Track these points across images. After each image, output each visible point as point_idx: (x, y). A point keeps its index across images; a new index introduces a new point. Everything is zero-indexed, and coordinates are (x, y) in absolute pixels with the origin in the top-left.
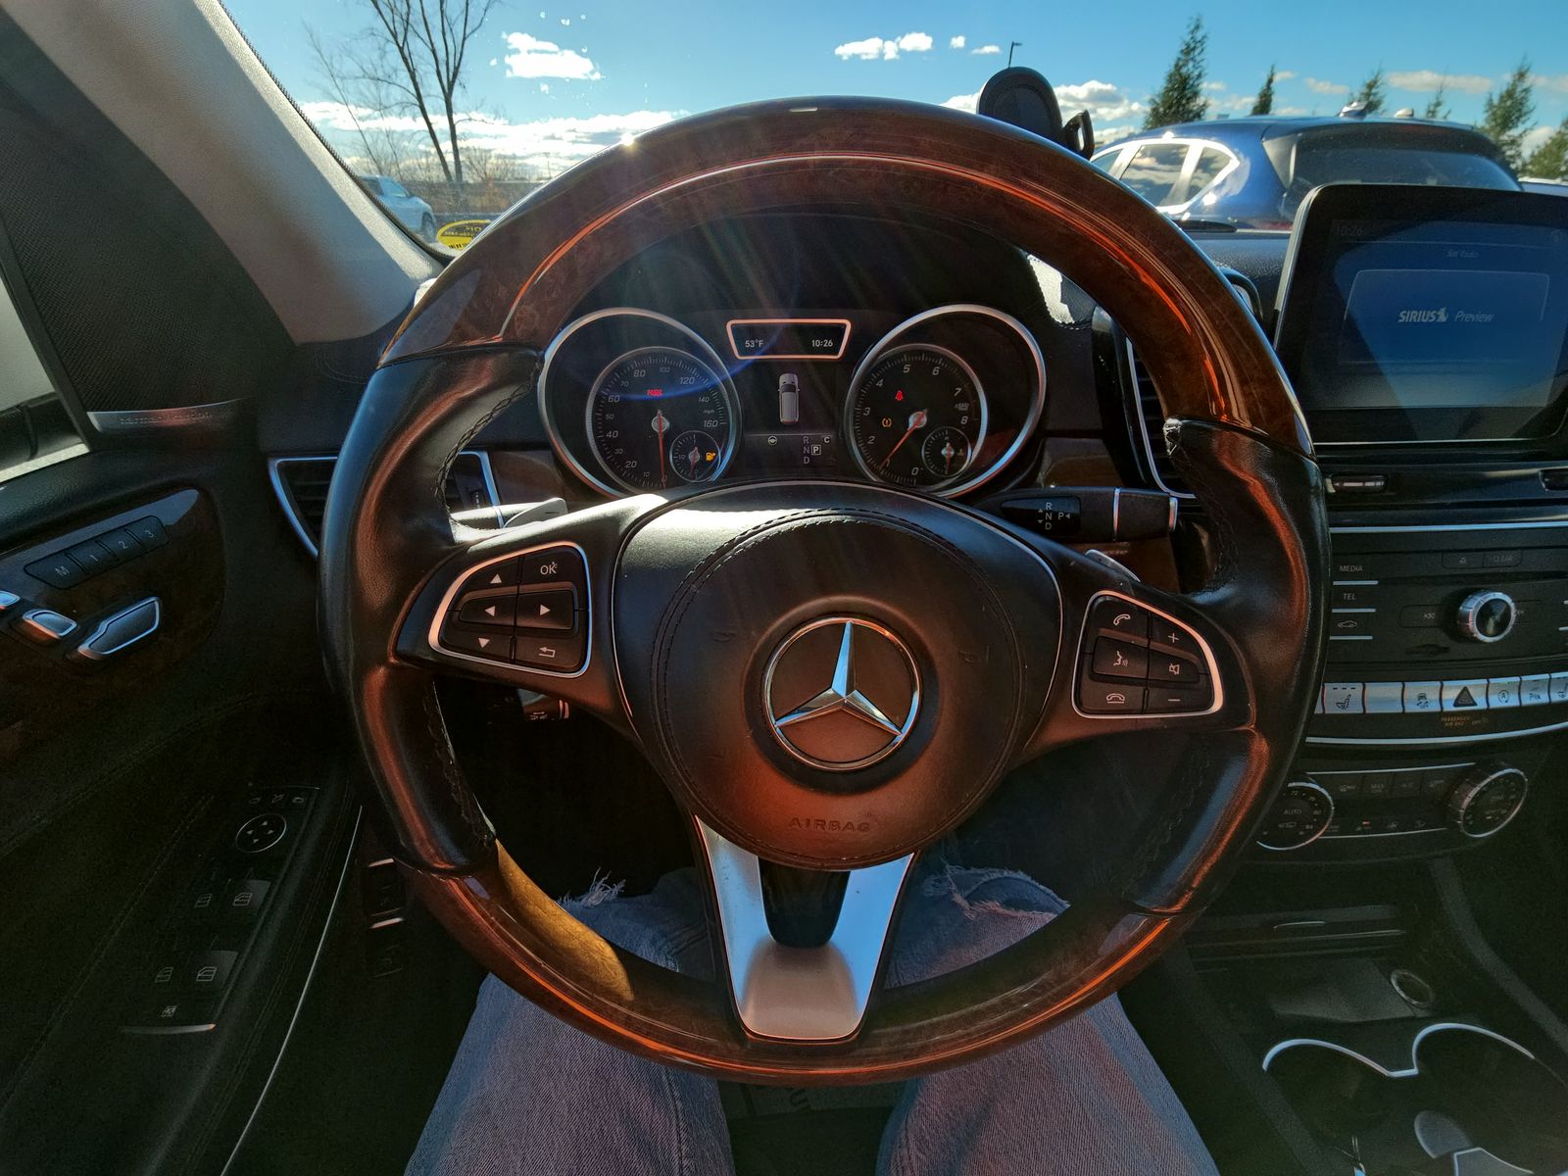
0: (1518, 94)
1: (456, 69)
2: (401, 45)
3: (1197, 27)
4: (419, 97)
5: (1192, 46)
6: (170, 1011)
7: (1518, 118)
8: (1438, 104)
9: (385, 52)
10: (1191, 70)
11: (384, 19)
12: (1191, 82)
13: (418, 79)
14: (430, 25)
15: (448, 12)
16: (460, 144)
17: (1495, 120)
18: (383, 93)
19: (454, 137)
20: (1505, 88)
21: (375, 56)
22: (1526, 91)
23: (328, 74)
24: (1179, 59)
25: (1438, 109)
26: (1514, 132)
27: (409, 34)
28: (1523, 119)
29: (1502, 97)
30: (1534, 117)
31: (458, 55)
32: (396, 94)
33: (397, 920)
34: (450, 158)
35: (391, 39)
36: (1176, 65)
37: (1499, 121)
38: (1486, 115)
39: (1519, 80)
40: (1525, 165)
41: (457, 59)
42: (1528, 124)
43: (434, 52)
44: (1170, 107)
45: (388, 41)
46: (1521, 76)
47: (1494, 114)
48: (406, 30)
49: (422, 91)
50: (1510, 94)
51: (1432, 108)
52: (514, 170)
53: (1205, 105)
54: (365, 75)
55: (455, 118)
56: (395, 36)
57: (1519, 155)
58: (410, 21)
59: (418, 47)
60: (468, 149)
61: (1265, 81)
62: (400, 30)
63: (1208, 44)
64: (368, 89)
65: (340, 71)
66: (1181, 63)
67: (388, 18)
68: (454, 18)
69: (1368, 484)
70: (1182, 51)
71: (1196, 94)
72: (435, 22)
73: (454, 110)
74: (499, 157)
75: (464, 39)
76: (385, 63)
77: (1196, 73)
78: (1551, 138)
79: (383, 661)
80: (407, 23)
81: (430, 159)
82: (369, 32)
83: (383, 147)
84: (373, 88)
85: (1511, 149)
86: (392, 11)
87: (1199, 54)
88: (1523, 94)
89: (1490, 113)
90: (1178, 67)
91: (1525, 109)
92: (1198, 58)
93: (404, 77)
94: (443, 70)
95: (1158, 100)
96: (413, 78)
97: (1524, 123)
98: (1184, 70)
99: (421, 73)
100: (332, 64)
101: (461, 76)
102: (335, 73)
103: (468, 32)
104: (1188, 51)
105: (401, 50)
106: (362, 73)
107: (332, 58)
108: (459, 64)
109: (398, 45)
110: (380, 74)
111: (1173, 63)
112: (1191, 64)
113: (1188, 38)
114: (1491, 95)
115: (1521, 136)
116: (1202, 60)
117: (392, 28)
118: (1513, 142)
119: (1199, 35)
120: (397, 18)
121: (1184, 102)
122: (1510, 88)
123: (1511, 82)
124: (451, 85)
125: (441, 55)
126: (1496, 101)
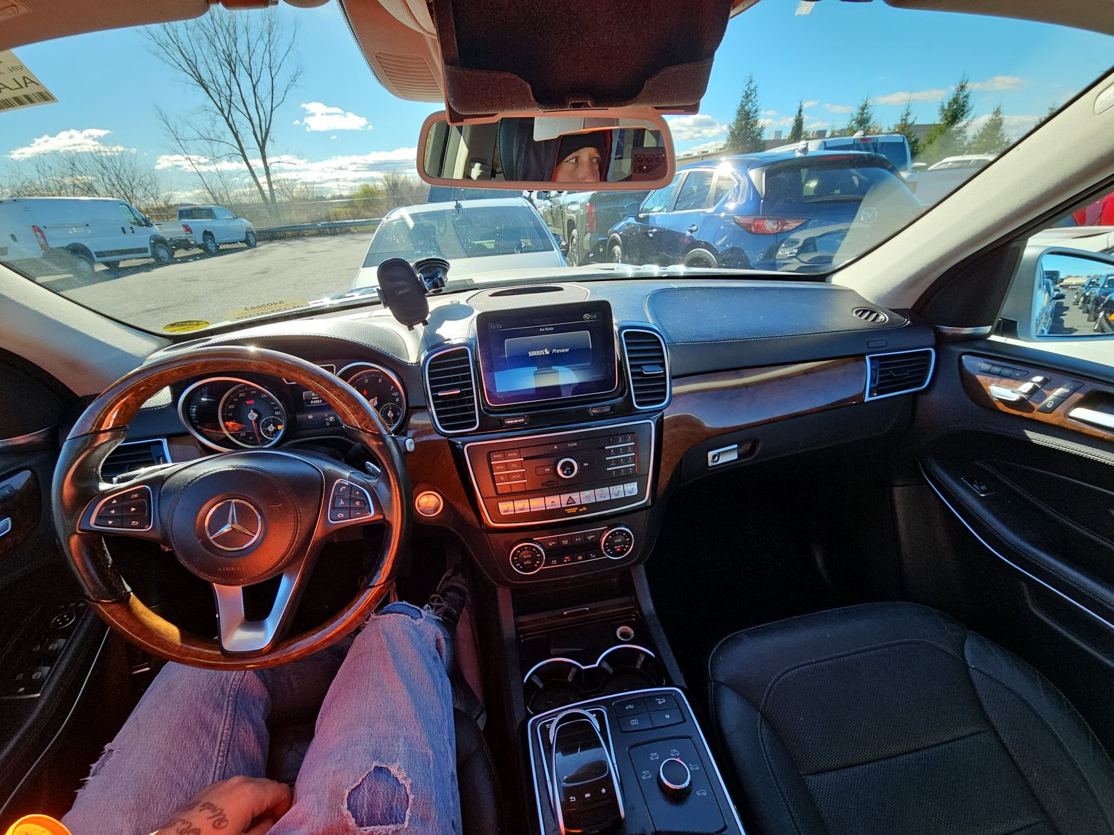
0: (961, 101)
1: (268, 130)
2: (227, 116)
3: (751, 82)
4: (242, 150)
5: (749, 93)
6: (22, 690)
7: (962, 115)
8: (908, 114)
9: (215, 122)
10: (751, 107)
11: (212, 98)
12: (752, 115)
13: (240, 138)
14: (247, 103)
15: (259, 94)
16: (273, 178)
17: (947, 119)
18: (215, 148)
19: (268, 174)
20: (951, 98)
21: (209, 123)
22: (966, 96)
23: (174, 138)
24: (743, 101)
25: (908, 117)
26: (960, 125)
27: (232, 109)
28: (966, 115)
29: (950, 104)
30: (972, 113)
31: (268, 121)
32: (225, 148)
33: (148, 669)
34: (266, 187)
35: (220, 112)
36: (741, 105)
37: (949, 119)
38: (940, 117)
39: (961, 90)
40: (970, 144)
41: (268, 123)
42: (969, 118)
43: (250, 119)
44: (741, 130)
45: (217, 114)
46: (962, 87)
47: (946, 115)
48: (230, 106)
49: (243, 146)
50: (955, 101)
51: (904, 118)
52: (313, 192)
53: (762, 128)
54: (202, 137)
55: (268, 161)
56: (222, 110)
57: (965, 138)
58: (232, 101)
59: (239, 118)
60: (279, 181)
61: (798, 110)
62: (225, 106)
63: (759, 90)
64: (204, 147)
65: (183, 136)
66: (744, 104)
67: (217, 99)
68: (263, 97)
69: (517, 421)
70: (743, 97)
71: (756, 122)
72: (250, 100)
73: (267, 156)
74: (303, 183)
75: (272, 110)
76: (216, 129)
77: (754, 109)
78: (986, 124)
79: (76, 533)
80: (230, 101)
81: (253, 189)
82: (203, 108)
83: (216, 184)
84: (207, 145)
85: (959, 136)
86: (219, 94)
87: (754, 97)
88: (964, 99)
89: (943, 115)
90: (742, 106)
91: (966, 109)
92: (754, 100)
93: (230, 137)
94: (258, 131)
95: (733, 127)
96: (236, 136)
97: (966, 118)
98: (747, 108)
99: (243, 134)
100: (177, 133)
101: (271, 135)
102: (179, 137)
103: (274, 106)
104: (747, 96)
105: (227, 119)
106: (199, 136)
107: (176, 128)
108: (269, 127)
109: (224, 116)
110: (212, 136)
111: (739, 104)
112: (750, 104)
113: (746, 89)
114: (943, 103)
115: (965, 126)
116: (757, 101)
117: (220, 106)
118: (961, 131)
119: (752, 87)
120: (222, 99)
121: (749, 127)
122: (955, 97)
123: (956, 93)
124: (264, 141)
125: (256, 121)
126: (946, 107)
